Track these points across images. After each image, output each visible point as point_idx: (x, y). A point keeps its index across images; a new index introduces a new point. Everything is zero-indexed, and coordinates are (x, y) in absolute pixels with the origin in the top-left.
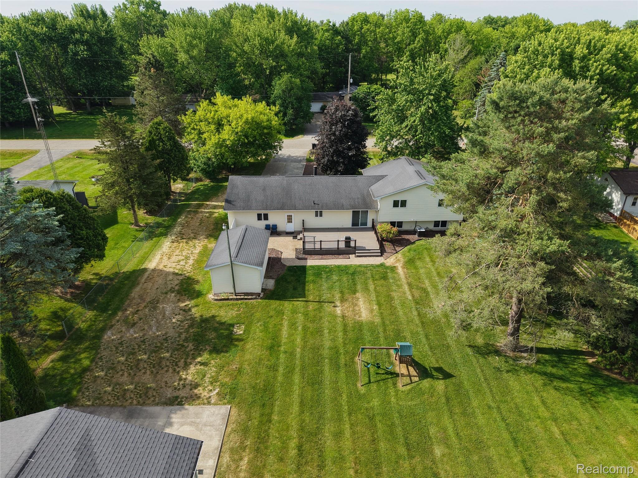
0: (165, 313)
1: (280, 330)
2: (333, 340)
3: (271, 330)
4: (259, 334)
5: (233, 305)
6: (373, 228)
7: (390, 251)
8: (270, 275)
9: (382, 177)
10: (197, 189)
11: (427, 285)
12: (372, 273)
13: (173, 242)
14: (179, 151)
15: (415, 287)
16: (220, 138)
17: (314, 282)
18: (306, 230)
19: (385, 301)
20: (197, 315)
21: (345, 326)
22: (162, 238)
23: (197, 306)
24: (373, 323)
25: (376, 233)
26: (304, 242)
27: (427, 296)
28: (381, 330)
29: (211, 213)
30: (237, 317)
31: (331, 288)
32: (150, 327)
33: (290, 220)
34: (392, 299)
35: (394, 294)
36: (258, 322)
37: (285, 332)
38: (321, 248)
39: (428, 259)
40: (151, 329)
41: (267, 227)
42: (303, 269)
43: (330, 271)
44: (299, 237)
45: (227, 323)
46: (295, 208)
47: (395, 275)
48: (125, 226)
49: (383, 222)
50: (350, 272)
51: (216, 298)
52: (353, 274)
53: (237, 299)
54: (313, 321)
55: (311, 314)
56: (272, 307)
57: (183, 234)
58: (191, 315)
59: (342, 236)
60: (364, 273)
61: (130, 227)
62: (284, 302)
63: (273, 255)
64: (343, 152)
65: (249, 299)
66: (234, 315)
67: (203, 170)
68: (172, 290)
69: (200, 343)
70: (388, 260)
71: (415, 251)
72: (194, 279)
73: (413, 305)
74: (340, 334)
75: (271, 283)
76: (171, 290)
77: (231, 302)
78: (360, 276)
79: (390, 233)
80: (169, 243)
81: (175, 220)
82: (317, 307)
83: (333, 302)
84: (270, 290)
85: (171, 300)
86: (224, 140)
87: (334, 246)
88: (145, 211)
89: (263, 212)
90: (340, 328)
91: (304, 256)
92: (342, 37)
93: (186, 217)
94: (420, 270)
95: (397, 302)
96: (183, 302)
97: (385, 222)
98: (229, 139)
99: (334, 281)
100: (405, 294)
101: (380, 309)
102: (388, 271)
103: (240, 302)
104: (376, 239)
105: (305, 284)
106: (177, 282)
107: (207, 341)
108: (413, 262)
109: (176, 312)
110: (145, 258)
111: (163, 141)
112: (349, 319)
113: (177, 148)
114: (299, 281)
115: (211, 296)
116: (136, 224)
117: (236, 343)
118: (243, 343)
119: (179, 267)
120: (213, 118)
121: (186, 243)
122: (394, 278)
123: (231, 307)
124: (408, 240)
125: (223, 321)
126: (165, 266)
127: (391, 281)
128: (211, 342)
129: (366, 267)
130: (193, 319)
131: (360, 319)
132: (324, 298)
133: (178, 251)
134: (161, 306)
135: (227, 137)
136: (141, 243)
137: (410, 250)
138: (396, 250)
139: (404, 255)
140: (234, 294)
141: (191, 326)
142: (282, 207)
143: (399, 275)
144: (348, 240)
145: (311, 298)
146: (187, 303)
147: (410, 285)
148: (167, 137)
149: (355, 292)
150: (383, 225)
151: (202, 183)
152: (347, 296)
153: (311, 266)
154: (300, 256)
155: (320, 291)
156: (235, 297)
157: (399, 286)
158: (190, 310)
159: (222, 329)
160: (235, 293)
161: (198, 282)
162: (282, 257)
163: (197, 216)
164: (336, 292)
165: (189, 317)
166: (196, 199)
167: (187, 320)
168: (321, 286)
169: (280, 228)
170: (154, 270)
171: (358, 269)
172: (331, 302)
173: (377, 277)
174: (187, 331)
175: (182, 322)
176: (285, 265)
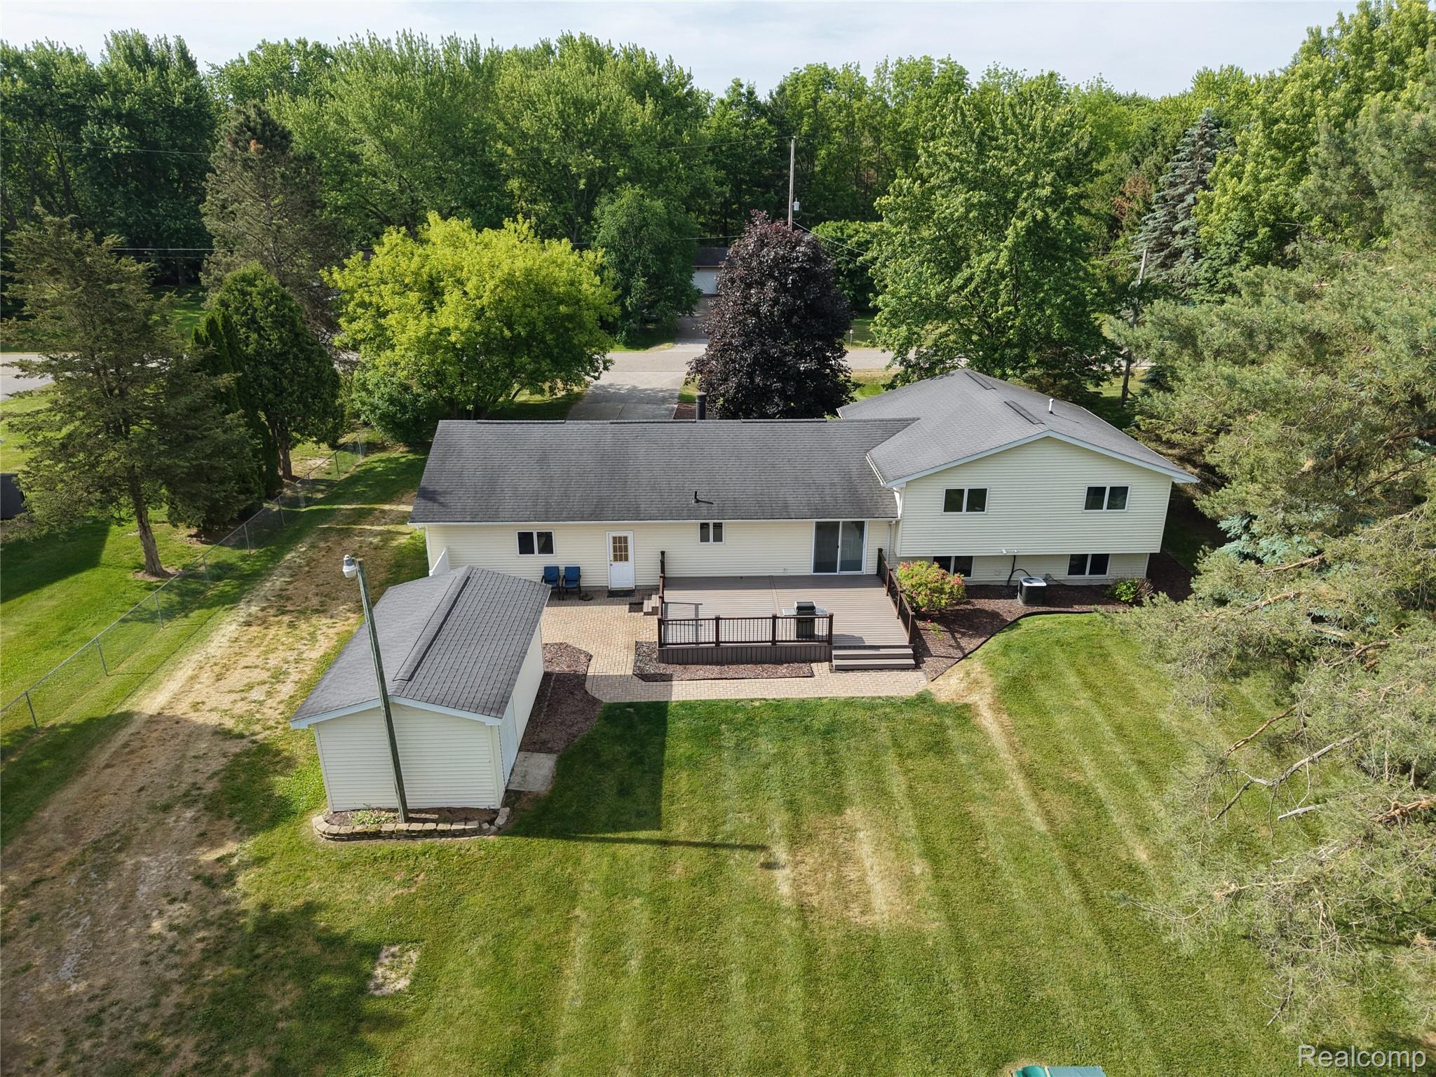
0: (132, 894)
1: (556, 972)
2: (767, 1024)
3: (519, 973)
4: (473, 995)
5: (391, 857)
6: (883, 577)
7: (942, 651)
8: (544, 736)
9: (903, 424)
10: (366, 471)
11: (1091, 773)
12: (893, 730)
13: (248, 624)
14: (309, 360)
15: (1050, 782)
16: (432, 325)
17: (693, 763)
18: (668, 582)
19: (952, 841)
20: (249, 904)
21: (811, 950)
22: (220, 612)
23: (260, 861)
24: (920, 938)
25: (893, 591)
26: (661, 622)
27: (1097, 817)
28: (953, 972)
29: (388, 536)
30: (396, 913)
31: (752, 789)
32: (55, 960)
33: (620, 550)
34: (976, 831)
35: (980, 812)
36: (474, 935)
37: (573, 985)
38: (718, 642)
39: (1072, 679)
40: (56, 968)
41: (550, 575)
42: (657, 714)
43: (750, 720)
44: (648, 605)
45: (351, 942)
46: (635, 513)
47: (976, 738)
48: (116, 574)
49: (915, 559)
50: (816, 724)
51: (335, 829)
52: (828, 732)
53: (411, 836)
54: (685, 934)
55: (681, 898)
56: (535, 865)
57: (288, 599)
58: (227, 902)
59: (786, 602)
60: (867, 731)
61: (130, 576)
62: (580, 845)
63: (561, 667)
64: (780, 362)
65: (455, 834)
66: (389, 902)
67: (389, 421)
68: (188, 799)
69: (224, 1038)
70: (940, 681)
71: (1024, 650)
72: (278, 753)
73: (1057, 856)
74: (795, 993)
75: (542, 768)
76: (185, 795)
77: (386, 846)
78: (852, 742)
79: (941, 591)
80: (234, 626)
81: (276, 557)
82: (701, 867)
83: (763, 848)
84: (536, 798)
85: (175, 835)
86: (445, 332)
87: (762, 633)
88: (194, 531)
89: (535, 527)
90: (790, 963)
91: (663, 668)
92: (770, 122)
93: (313, 546)
94: (1057, 718)
96: (214, 845)
97: (921, 558)
98: (456, 328)
99: (764, 758)
100: (1019, 809)
101: (937, 877)
102: (948, 721)
103: (419, 845)
104: (896, 613)
105: (661, 773)
106: (217, 764)
107: (260, 1025)
108: (1026, 688)
109: (178, 891)
110: (143, 678)
111: (259, 330)
112: (826, 923)
113: (302, 350)
114: (641, 761)
115: (318, 823)
116: (152, 566)
117: (372, 1037)
118: (398, 1037)
119: (241, 708)
120: (417, 274)
121: (291, 625)
122: (970, 748)
123: (384, 866)
124: (995, 615)
125: (340, 930)
126: (196, 706)
127: (963, 759)
128: (275, 1030)
129: (871, 705)
130: (230, 919)
131: (868, 920)
132: (728, 828)
133: (256, 652)
134: (130, 863)
135: (451, 323)
136: (149, 626)
137: (1007, 647)
138: (962, 649)
139: (990, 663)
140: (400, 814)
141: (214, 953)
142: (596, 512)
143: (987, 737)
144: (806, 616)
145: (680, 829)
146: (230, 847)
147: (1029, 773)
148: (272, 315)
149: (838, 804)
150: (916, 567)
151: (384, 455)
152: (811, 819)
153: (683, 705)
154: (651, 669)
155: (712, 799)
156: (403, 826)
157: (995, 780)
158: (230, 879)
159: (326, 969)
160: (406, 811)
161: (289, 763)
162: (591, 672)
163: (346, 543)
164: (772, 805)
165: (219, 910)
166: (357, 497)
167: (208, 924)
168: (719, 778)
169: (590, 578)
170: (154, 720)
171: (846, 715)
172: (752, 848)
173: (912, 744)
174: (191, 977)
175: (184, 931)
176: (595, 701)
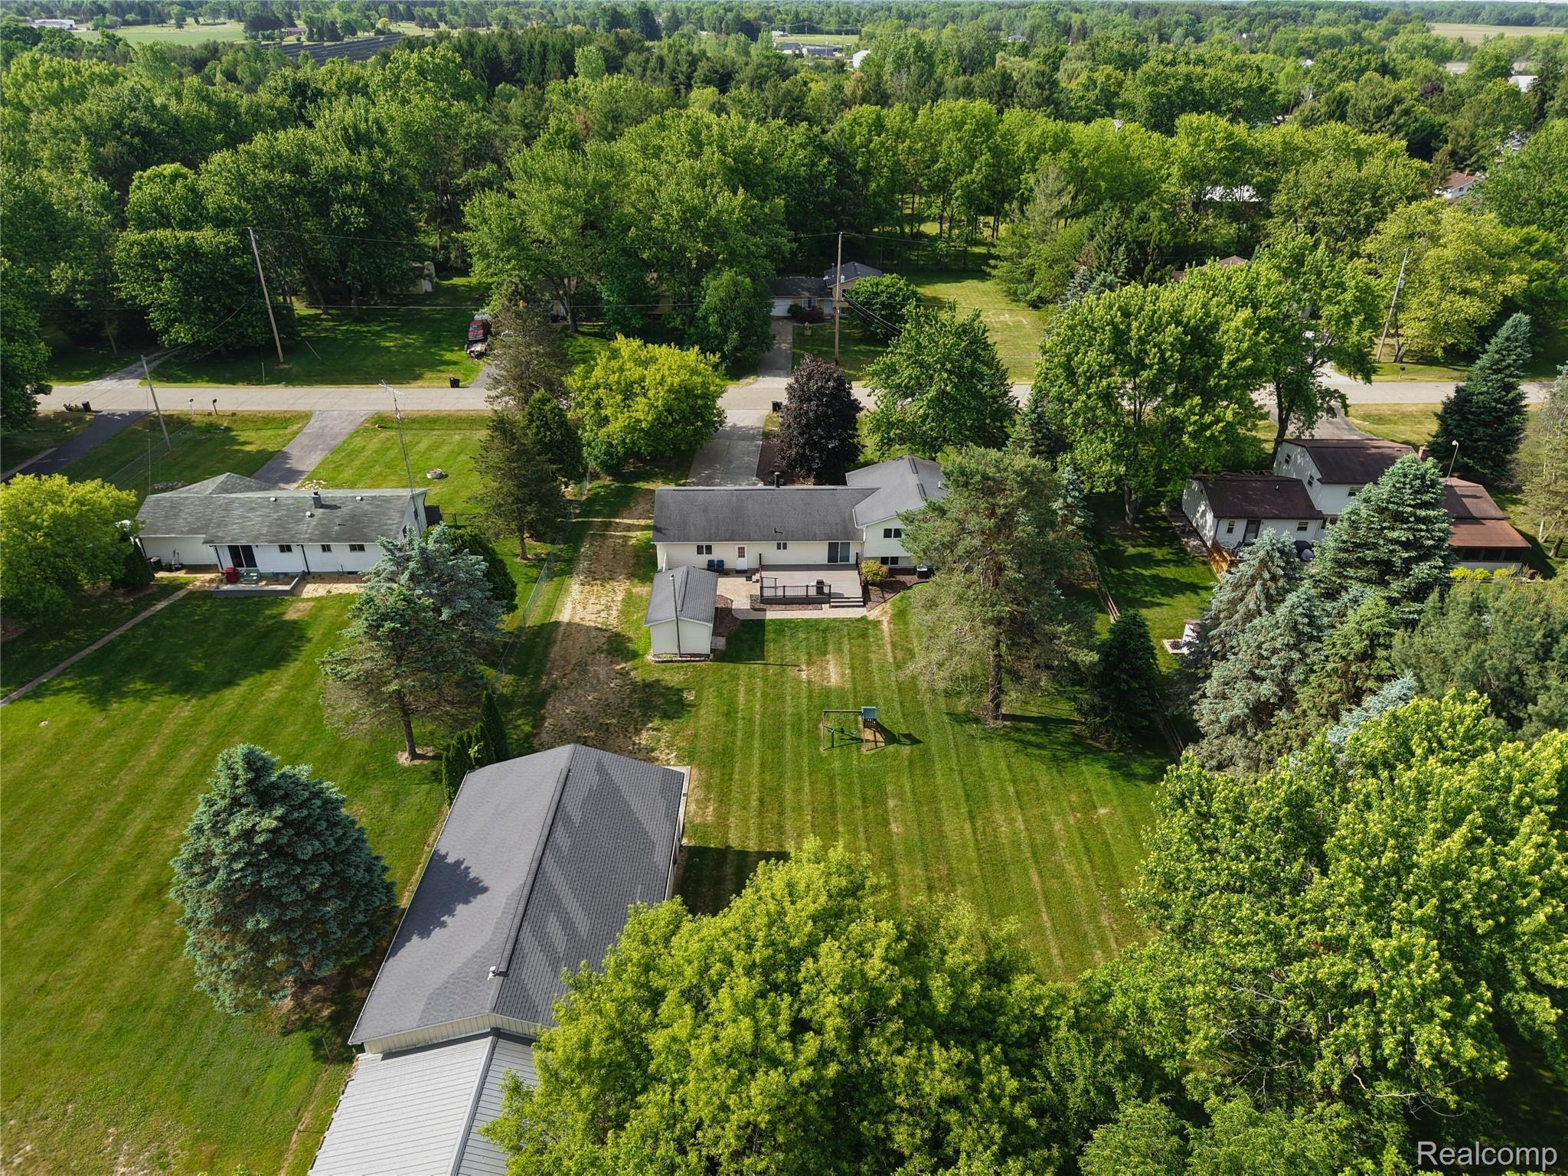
0: (598, 677)
1: (736, 696)
2: (797, 706)
3: (726, 696)
4: (713, 700)
5: (679, 667)
6: (857, 566)
7: (875, 600)
8: (720, 631)
9: (872, 491)
10: (596, 494)
11: (915, 645)
12: (849, 630)
13: (583, 584)
15: (899, 647)
16: (631, 417)
17: (775, 641)
18: (763, 567)
19: (860, 664)
20: (638, 679)
21: (811, 691)
22: (567, 578)
23: (635, 669)
24: (843, 688)
25: (860, 573)
26: (761, 586)
29: (626, 539)
30: (685, 682)
31: (796, 649)
33: (741, 553)
34: (869, 662)
35: (872, 656)
36: (710, 687)
37: (741, 698)
38: (784, 596)
41: (711, 564)
42: (761, 624)
43: (796, 626)
44: (754, 578)
45: (674, 688)
46: (748, 538)
47: (878, 632)
49: (871, 558)
50: (821, 628)
51: (657, 659)
52: (824, 631)
53: (683, 661)
54: (774, 687)
55: (772, 679)
56: (725, 670)
57: (594, 573)
58: (631, 679)
59: (811, 578)
60: (840, 630)
61: (515, 560)
62: (739, 665)
63: (721, 605)
65: (697, 661)
66: (681, 679)
68: (600, 650)
69: (647, 709)
70: (871, 611)
71: (910, 598)
72: (624, 636)
73: (893, 668)
74: (805, 701)
75: (721, 642)
76: (598, 649)
77: (677, 664)
78: (833, 633)
79: (880, 573)
80: (578, 585)
81: (577, 549)
82: (778, 671)
83: (798, 666)
84: (721, 651)
85: (602, 661)
86: (638, 421)
87: (802, 593)
89: (704, 544)
90: (804, 694)
91: (762, 606)
92: (832, 157)
93: (592, 544)
94: (910, 626)
95: (874, 666)
96: (617, 664)
97: (874, 558)
98: (645, 419)
99: (800, 639)
100: (886, 655)
101: (853, 674)
102: (870, 627)
103: (687, 664)
104: (859, 582)
105: (763, 643)
106: (603, 639)
107: (655, 707)
108: (903, 614)
109: (613, 676)
110: (552, 607)
112: (816, 685)
114: (756, 640)
115: (650, 658)
116: (523, 555)
117: (688, 709)
118: (695, 709)
119: (600, 620)
120: (618, 382)
121: (602, 585)
122: (875, 636)
123: (677, 670)
124: (904, 583)
125: (670, 686)
126: (582, 619)
127: (871, 639)
128: (660, 708)
129: (842, 621)
130: (634, 683)
131: (829, 684)
132: (787, 660)
133: (593, 597)
134: (592, 669)
135: (642, 416)
136: (538, 585)
137: (904, 597)
138: (884, 598)
139: (894, 604)
140: (679, 655)
141: (634, 691)
142: (731, 538)
143: (882, 632)
144: (820, 585)
145: (771, 660)
146: (623, 665)
147: (894, 645)
149: (825, 654)
150: (870, 562)
152: (815, 658)
153: (771, 620)
154: (757, 606)
155: (782, 651)
156: (681, 659)
157: (881, 646)
158: (628, 673)
159: (669, 694)
161: (630, 639)
162: (733, 607)
163: (607, 542)
164: (802, 653)
165: (629, 681)
166: (599, 513)
167: (628, 684)
168: (784, 645)
169: (728, 565)
170: (569, 624)
171: (832, 624)
172: (795, 666)
173: (855, 634)
174: (630, 696)
175: (621, 686)
176: (737, 618)
